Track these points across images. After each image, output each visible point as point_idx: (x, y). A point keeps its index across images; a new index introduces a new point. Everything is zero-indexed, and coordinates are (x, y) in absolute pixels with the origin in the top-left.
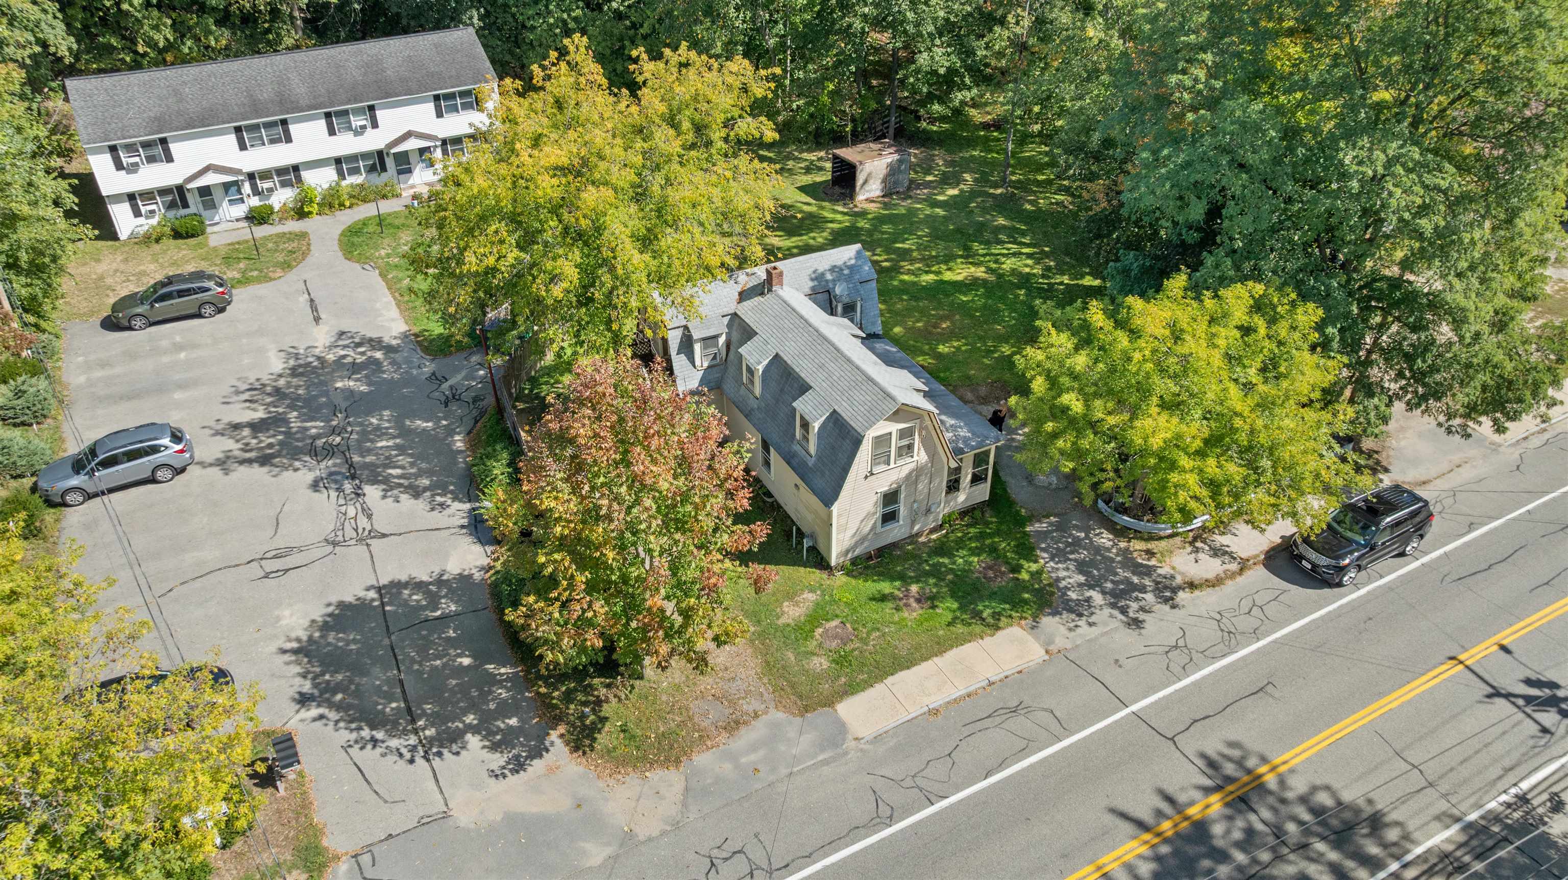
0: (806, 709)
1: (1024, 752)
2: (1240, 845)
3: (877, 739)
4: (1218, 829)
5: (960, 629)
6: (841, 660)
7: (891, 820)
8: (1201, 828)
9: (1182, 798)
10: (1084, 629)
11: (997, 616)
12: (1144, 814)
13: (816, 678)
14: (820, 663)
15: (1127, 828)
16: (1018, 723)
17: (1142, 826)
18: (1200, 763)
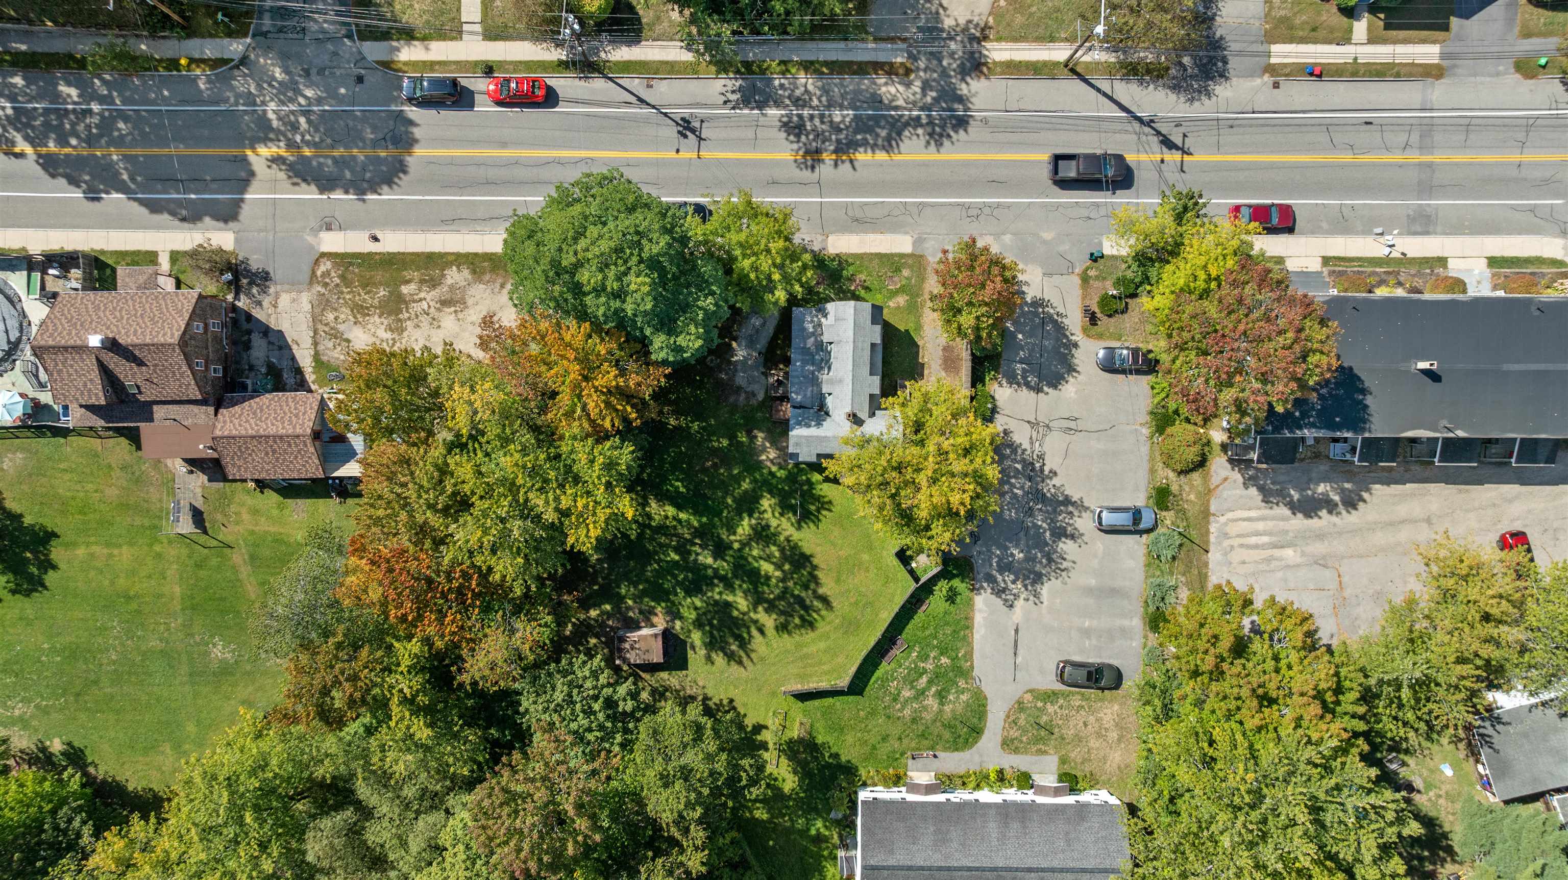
0: (921, 256)
1: (866, 204)
2: (830, 140)
3: (906, 233)
4: (832, 148)
5: (850, 260)
6: (898, 270)
7: (920, 203)
8: (836, 151)
9: (832, 163)
10: (807, 239)
11: (833, 260)
12: (848, 165)
13: (910, 267)
14: (906, 273)
15: (856, 164)
16: (859, 214)
17: (851, 161)
18: (817, 170)
